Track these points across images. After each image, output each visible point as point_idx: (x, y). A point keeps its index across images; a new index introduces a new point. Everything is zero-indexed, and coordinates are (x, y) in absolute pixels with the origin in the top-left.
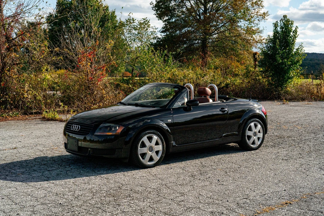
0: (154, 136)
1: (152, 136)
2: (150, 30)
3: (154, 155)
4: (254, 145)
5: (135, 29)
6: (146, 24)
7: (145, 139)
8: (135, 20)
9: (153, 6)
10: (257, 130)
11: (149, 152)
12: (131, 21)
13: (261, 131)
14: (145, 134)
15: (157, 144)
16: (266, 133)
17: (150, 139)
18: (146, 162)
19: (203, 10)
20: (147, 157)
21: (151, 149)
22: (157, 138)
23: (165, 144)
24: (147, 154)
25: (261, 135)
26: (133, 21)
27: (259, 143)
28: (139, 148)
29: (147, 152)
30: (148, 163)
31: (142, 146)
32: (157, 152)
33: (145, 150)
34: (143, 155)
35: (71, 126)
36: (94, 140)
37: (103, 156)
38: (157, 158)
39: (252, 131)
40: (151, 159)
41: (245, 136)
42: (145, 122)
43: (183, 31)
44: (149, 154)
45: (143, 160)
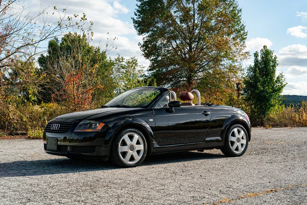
0: (135, 135)
1: (133, 135)
2: (138, 68)
3: (135, 154)
4: (238, 151)
5: (123, 68)
6: (134, 63)
7: (126, 137)
8: (124, 59)
9: (141, 46)
10: (240, 136)
11: (130, 151)
12: (120, 60)
13: (245, 137)
14: (125, 132)
15: (138, 143)
16: (249, 140)
17: (131, 137)
18: (126, 160)
19: (189, 49)
20: (128, 157)
21: (132, 148)
22: (138, 137)
23: (146, 144)
24: (127, 153)
25: (244, 142)
26: (122, 59)
27: (243, 149)
28: (120, 146)
29: (128, 151)
30: (129, 162)
31: (123, 144)
32: (138, 152)
33: (125, 149)
34: (124, 154)
35: (51, 126)
36: (73, 139)
37: (82, 153)
38: (138, 158)
39: (235, 137)
40: (132, 159)
41: (228, 141)
42: (126, 120)
43: (169, 69)
44: (130, 153)
45: (124, 159)
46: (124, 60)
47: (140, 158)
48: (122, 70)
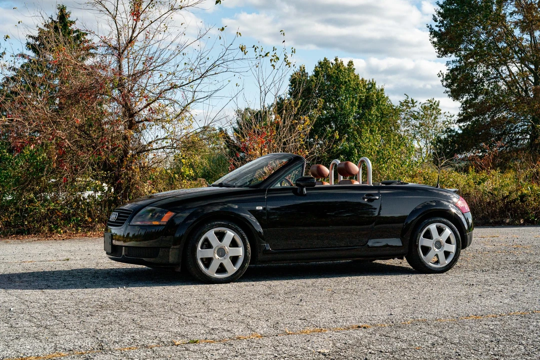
0: (228, 232)
1: (225, 231)
2: (441, 119)
3: (227, 263)
4: (437, 265)
5: (416, 118)
6: (433, 109)
7: (210, 235)
8: (417, 102)
10: (443, 238)
11: (218, 257)
12: (409, 104)
13: (453, 240)
14: (210, 227)
16: (464, 247)
17: (220, 236)
18: (211, 272)
20: (215, 266)
21: (222, 252)
22: (233, 234)
23: (249, 246)
24: (213, 259)
25: (452, 248)
26: (413, 103)
27: (447, 262)
28: (199, 248)
30: (215, 275)
32: (234, 260)
34: (208, 262)
39: (432, 239)
41: (417, 246)
44: (217, 260)
45: (207, 270)
46: (415, 104)
47: (236, 269)
48: (414, 122)
